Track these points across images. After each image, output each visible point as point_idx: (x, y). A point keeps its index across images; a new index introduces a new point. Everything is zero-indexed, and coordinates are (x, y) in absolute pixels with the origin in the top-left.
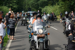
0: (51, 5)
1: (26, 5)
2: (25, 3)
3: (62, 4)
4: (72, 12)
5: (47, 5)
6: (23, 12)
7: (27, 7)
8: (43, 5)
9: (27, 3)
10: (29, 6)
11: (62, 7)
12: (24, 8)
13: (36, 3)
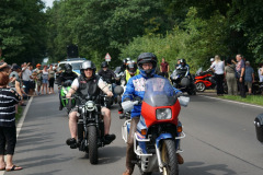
0: (156, 32)
1: (60, 36)
2: (55, 27)
3: (199, 29)
4: (238, 56)
5: (141, 33)
6: (46, 61)
7: (60, 40)
8: (124, 32)
9: (59, 24)
10: (71, 39)
11: (200, 38)
12: (50, 46)
13: (98, 27)
